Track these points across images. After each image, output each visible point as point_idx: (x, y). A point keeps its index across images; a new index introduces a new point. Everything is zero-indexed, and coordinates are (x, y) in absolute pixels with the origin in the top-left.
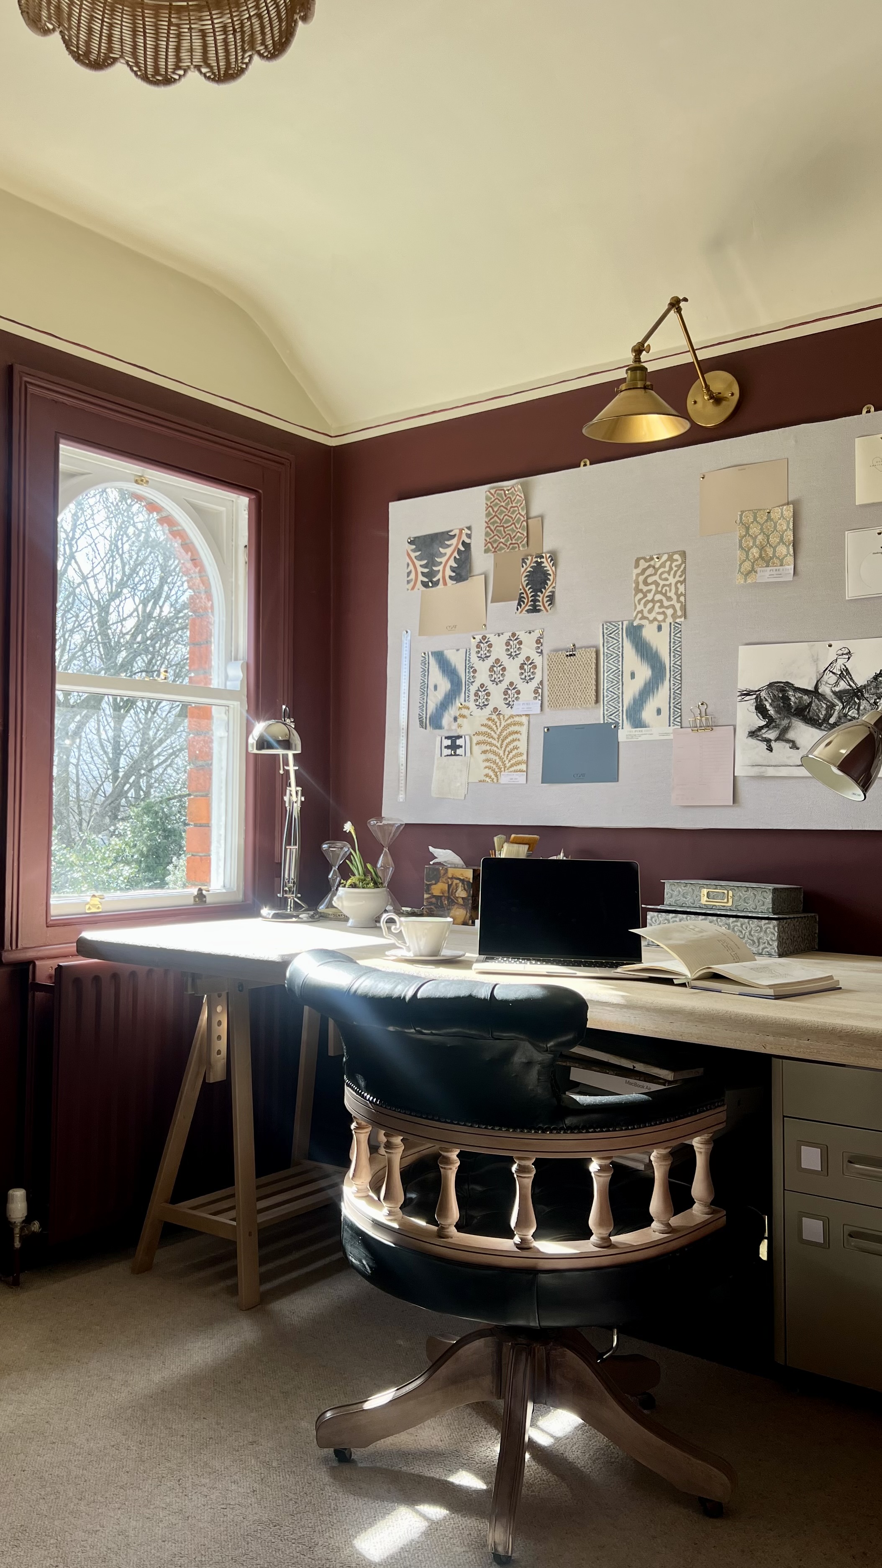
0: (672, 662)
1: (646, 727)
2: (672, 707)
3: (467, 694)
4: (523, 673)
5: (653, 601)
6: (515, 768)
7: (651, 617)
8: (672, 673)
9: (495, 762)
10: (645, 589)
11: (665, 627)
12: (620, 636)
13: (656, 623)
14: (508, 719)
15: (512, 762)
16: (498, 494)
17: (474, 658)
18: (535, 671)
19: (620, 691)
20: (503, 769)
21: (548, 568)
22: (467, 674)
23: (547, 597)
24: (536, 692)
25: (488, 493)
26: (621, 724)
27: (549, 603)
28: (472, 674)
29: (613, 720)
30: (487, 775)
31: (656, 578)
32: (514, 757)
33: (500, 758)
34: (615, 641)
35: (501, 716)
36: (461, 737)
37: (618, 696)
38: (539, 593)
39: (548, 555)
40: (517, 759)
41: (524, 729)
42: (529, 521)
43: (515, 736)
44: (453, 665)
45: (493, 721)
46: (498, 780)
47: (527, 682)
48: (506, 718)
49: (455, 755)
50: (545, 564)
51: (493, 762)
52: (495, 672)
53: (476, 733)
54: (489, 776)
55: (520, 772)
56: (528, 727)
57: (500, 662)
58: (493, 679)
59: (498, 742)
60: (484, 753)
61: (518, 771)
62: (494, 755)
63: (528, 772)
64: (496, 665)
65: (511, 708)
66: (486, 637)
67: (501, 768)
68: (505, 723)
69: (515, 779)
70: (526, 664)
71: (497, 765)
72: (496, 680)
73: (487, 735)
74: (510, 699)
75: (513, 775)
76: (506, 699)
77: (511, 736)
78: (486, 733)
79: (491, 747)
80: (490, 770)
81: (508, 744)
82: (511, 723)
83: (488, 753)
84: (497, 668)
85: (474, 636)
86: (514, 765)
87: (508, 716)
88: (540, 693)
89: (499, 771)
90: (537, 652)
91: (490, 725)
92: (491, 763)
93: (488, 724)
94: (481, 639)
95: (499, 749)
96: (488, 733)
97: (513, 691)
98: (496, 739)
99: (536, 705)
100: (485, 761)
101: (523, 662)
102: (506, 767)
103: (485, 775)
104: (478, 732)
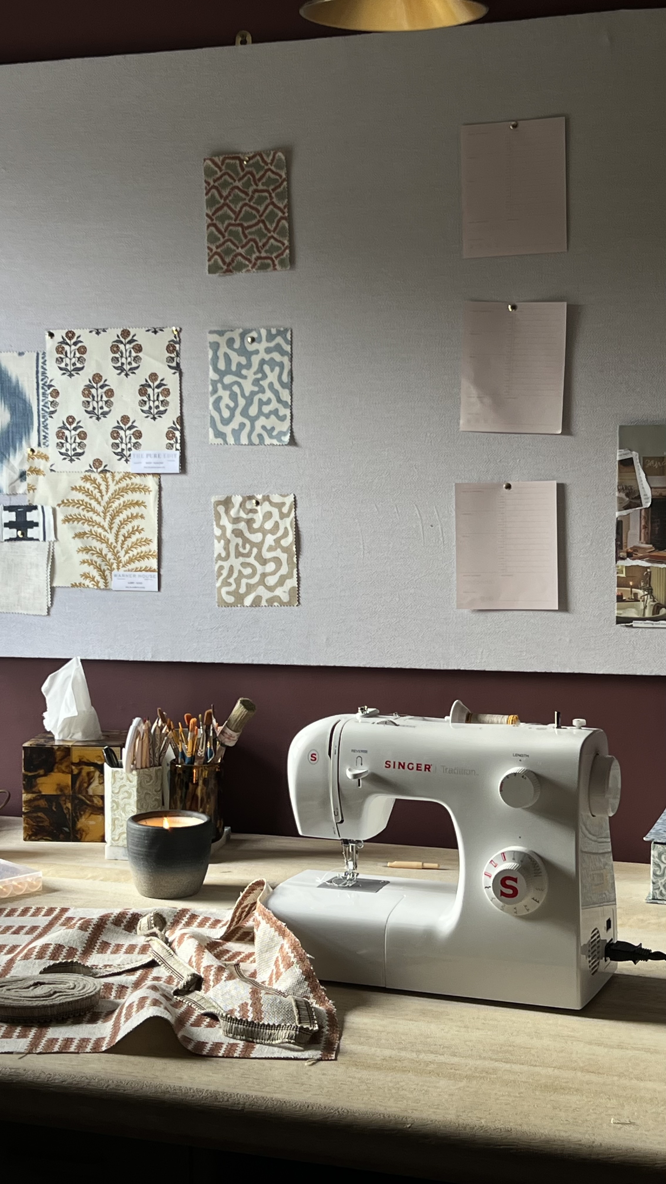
3: (42, 433)
4: (145, 402)
6: (137, 564)
9: (100, 554)
14: (121, 479)
15: (131, 554)
17: (53, 372)
18: (168, 399)
20: (115, 566)
22: (41, 398)
24: (170, 435)
28: (51, 399)
30: (86, 576)
32: (135, 545)
33: (110, 546)
35: (108, 475)
36: (35, 508)
40: (139, 550)
41: (151, 499)
43: (135, 510)
44: (14, 380)
45: (94, 481)
46: (106, 583)
47: (154, 418)
48: (117, 478)
49: (25, 538)
51: (98, 553)
52: (93, 397)
53: (63, 502)
54: (90, 577)
55: (147, 571)
56: (160, 495)
57: (103, 380)
58: (90, 409)
59: (104, 519)
60: (79, 538)
61: (143, 570)
62: (98, 540)
63: (162, 573)
64: (95, 385)
65: (127, 461)
66: (73, 334)
67: (112, 564)
68: (117, 487)
69: (137, 583)
70: (150, 386)
71: (104, 558)
72: (96, 411)
73: (83, 507)
74: (124, 446)
75: (134, 576)
76: (117, 445)
77: (128, 509)
78: (81, 502)
79: (91, 527)
80: (92, 566)
81: (122, 524)
82: (127, 486)
83: (88, 537)
84: (97, 389)
85: (51, 331)
86: (135, 559)
87: (121, 475)
88: (179, 438)
89: (108, 569)
90: (169, 366)
91: (88, 489)
92: (93, 554)
93: (84, 488)
94: (64, 336)
95: (106, 531)
96: (86, 503)
97: (128, 432)
98: (102, 514)
99: (171, 458)
100: (83, 551)
101: (144, 382)
102: (120, 562)
103: (82, 576)
104: (68, 500)
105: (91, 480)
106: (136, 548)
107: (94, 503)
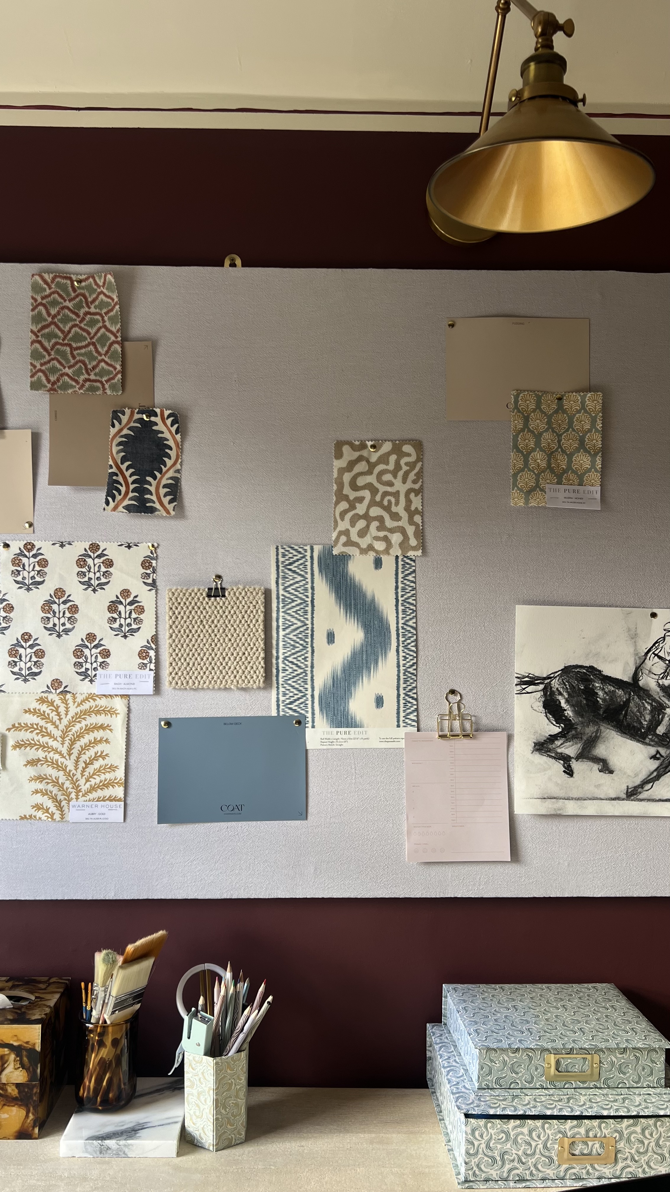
0: (401, 622)
1: (356, 726)
2: (402, 696)
4: (115, 619)
5: (366, 516)
6: (100, 793)
7: (364, 543)
8: (401, 639)
9: (56, 782)
10: (352, 495)
11: (388, 562)
12: (309, 571)
13: (372, 555)
14: (83, 701)
15: (93, 782)
16: (58, 285)
17: (7, 585)
18: (141, 616)
19: (309, 663)
20: (73, 795)
21: (167, 435)
23: (165, 486)
24: (143, 654)
25: (37, 278)
26: (310, 719)
27: (169, 498)
28: (3, 614)
29: (295, 711)
30: (38, 807)
31: (371, 479)
32: (98, 772)
33: (68, 774)
34: (299, 578)
35: (69, 696)
37: (305, 672)
38: (149, 479)
39: (167, 413)
40: (103, 777)
41: (118, 723)
42: (127, 344)
43: (99, 734)
45: (52, 703)
46: (62, 816)
47: (125, 637)
48: (79, 699)
50: (161, 427)
51: (53, 782)
52: (54, 613)
53: (14, 726)
54: (43, 808)
55: (111, 801)
56: (128, 717)
57: (66, 596)
58: (50, 625)
59: (63, 744)
60: (32, 765)
61: (107, 800)
62: (54, 768)
63: (128, 802)
64: (57, 601)
65: (91, 681)
66: (33, 546)
67: (70, 793)
68: (78, 709)
69: (99, 814)
70: (121, 603)
71: (61, 786)
72: (57, 628)
73: (38, 731)
74: (88, 666)
75: (96, 806)
76: (81, 665)
77: (91, 733)
78: (35, 727)
79: (47, 753)
80: (46, 797)
81: (84, 749)
82: (90, 708)
83: (42, 764)
84: (59, 605)
85: (7, 542)
86: (98, 787)
87: (84, 696)
88: (153, 658)
89: (65, 799)
90: (144, 583)
91: (44, 712)
92: (48, 783)
93: (39, 710)
94: (22, 548)
95: (64, 757)
96: (41, 727)
97: (94, 651)
98: (59, 739)
99: (143, 679)
100: (36, 780)
101: (115, 599)
102: (80, 791)
103: (33, 807)
104: (20, 724)
105: (48, 702)
106: (98, 775)
107: (50, 727)
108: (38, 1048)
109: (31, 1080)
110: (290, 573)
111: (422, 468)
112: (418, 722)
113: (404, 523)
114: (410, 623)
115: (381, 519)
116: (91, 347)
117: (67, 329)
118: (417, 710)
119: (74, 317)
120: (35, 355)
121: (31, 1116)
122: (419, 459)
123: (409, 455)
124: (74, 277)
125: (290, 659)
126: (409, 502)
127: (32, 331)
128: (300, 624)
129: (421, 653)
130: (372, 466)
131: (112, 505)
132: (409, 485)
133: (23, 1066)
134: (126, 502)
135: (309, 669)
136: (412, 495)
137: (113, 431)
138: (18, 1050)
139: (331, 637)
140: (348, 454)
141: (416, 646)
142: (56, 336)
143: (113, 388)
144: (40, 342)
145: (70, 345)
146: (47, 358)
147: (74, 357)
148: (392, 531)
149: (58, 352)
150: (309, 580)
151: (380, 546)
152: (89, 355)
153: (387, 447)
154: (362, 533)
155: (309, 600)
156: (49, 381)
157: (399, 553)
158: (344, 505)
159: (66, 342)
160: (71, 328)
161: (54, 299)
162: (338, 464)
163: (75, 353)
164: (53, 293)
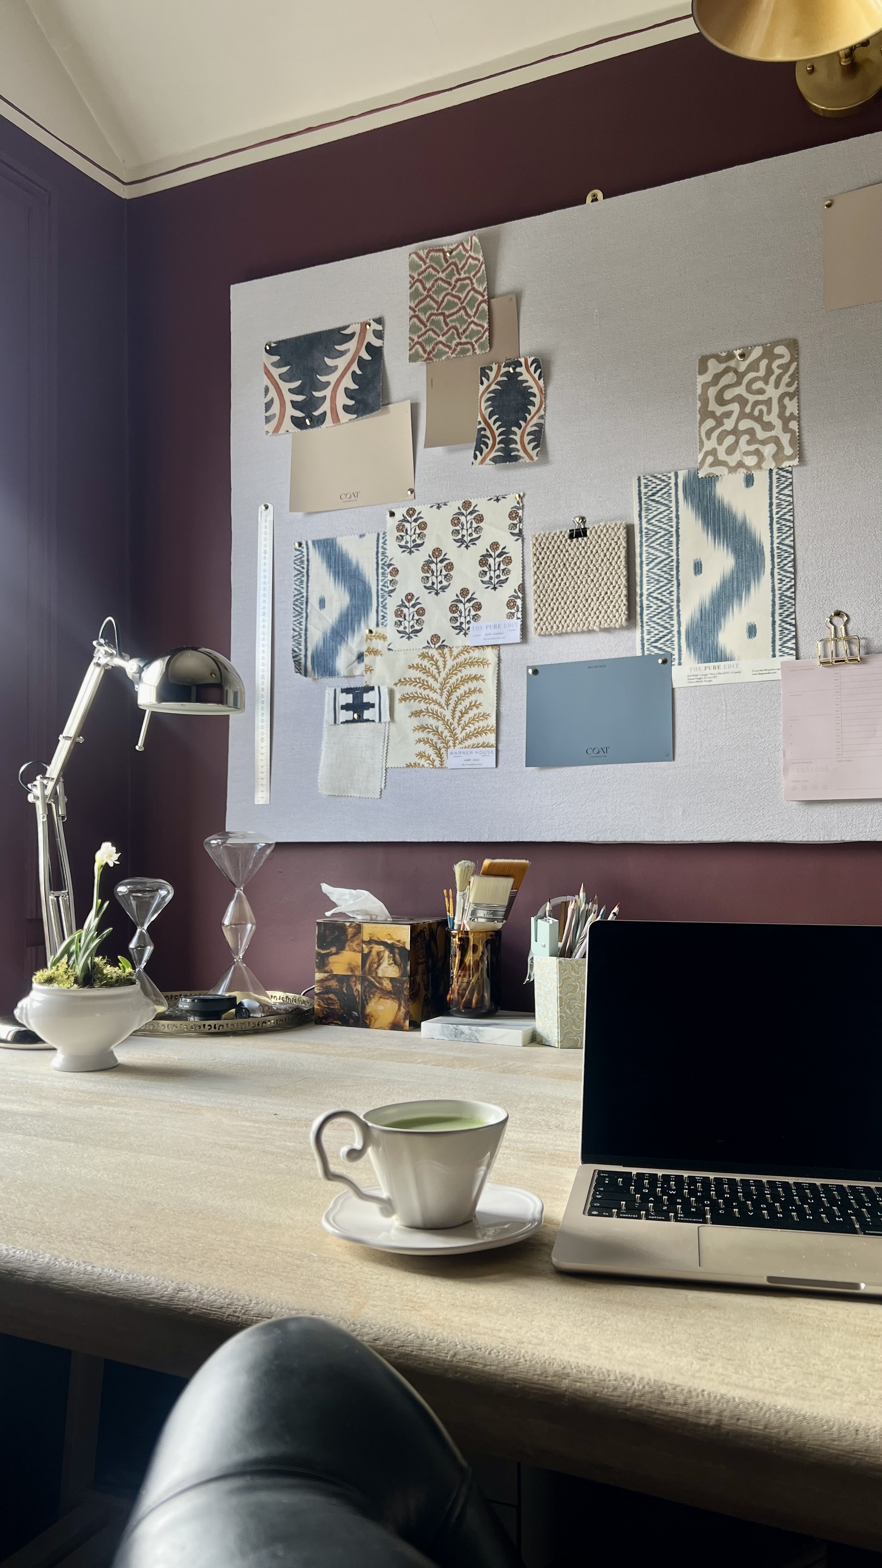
0: (776, 541)
1: (726, 660)
2: (778, 622)
3: (381, 613)
4: (486, 572)
5: (735, 431)
6: (474, 741)
7: (732, 461)
8: (776, 560)
9: (436, 731)
10: (719, 411)
11: (761, 478)
12: (673, 499)
13: (742, 473)
14: (459, 654)
15: (468, 730)
16: (433, 259)
17: (393, 550)
18: (509, 567)
19: (675, 598)
20: (451, 743)
21: (531, 383)
22: (380, 578)
23: (529, 434)
24: (511, 604)
25: (414, 256)
26: (676, 657)
27: (533, 444)
28: (390, 578)
29: (660, 649)
30: (421, 755)
31: (741, 390)
32: (473, 720)
33: (446, 724)
34: (663, 508)
35: (446, 650)
36: (372, 688)
37: (671, 607)
38: (514, 429)
39: (530, 360)
40: (477, 725)
41: (489, 673)
42: (493, 301)
43: (472, 685)
44: (354, 562)
45: (432, 658)
46: (442, 762)
47: (495, 588)
48: (455, 653)
49: (360, 720)
50: (525, 376)
51: (434, 731)
52: (433, 572)
53: (400, 681)
54: (425, 756)
55: (484, 747)
56: (499, 667)
57: (443, 555)
58: (429, 584)
59: (441, 695)
60: (416, 716)
61: (481, 746)
62: (434, 718)
63: (500, 748)
64: (434, 560)
65: (465, 634)
66: (414, 511)
67: (449, 741)
68: (455, 662)
69: (474, 760)
70: (491, 556)
71: (440, 735)
72: (435, 586)
73: (420, 685)
74: (463, 619)
75: (471, 753)
76: (456, 619)
77: (466, 684)
78: (418, 681)
79: (428, 705)
80: (427, 745)
81: (460, 699)
82: (465, 660)
83: (424, 715)
84: (437, 564)
85: (393, 510)
86: (473, 735)
87: (459, 649)
88: (520, 606)
89: (444, 747)
90: (512, 533)
91: (425, 666)
92: (429, 732)
93: (421, 665)
94: (405, 515)
95: (443, 708)
96: (423, 681)
97: (467, 605)
98: (439, 691)
99: (511, 628)
100: (419, 730)
101: (485, 552)
102: (457, 739)
103: (417, 755)
104: (405, 679)
105: (429, 657)
106: (473, 724)
107: (431, 681)
108: (408, 947)
109: (402, 976)
110: (653, 504)
111: (797, 369)
112: (797, 650)
113: (778, 431)
114: (787, 542)
115: (751, 432)
116: (462, 312)
117: (441, 298)
118: (796, 637)
119: (446, 286)
120: (413, 329)
121: (403, 1009)
122: (795, 358)
123: (781, 356)
124: (446, 249)
125: (655, 595)
126: (783, 407)
127: (410, 308)
128: (664, 556)
129: (800, 574)
130: (740, 376)
131: (480, 458)
132: (783, 389)
133: (395, 962)
134: (493, 454)
135: (675, 604)
136: (786, 400)
137: (482, 388)
138: (391, 947)
139: (698, 568)
140: (714, 367)
141: (794, 566)
142: (431, 308)
143: (482, 347)
144: (417, 317)
145: (443, 314)
146: (424, 330)
147: (447, 324)
148: (764, 442)
149: (433, 322)
150: (674, 509)
151: (751, 461)
152: (461, 320)
153: (757, 352)
154: (730, 451)
155: (674, 529)
156: (425, 351)
157: (773, 466)
158: (710, 423)
159: (440, 311)
160: (444, 298)
161: (429, 273)
162: (701, 379)
163: (448, 320)
164: (428, 267)
